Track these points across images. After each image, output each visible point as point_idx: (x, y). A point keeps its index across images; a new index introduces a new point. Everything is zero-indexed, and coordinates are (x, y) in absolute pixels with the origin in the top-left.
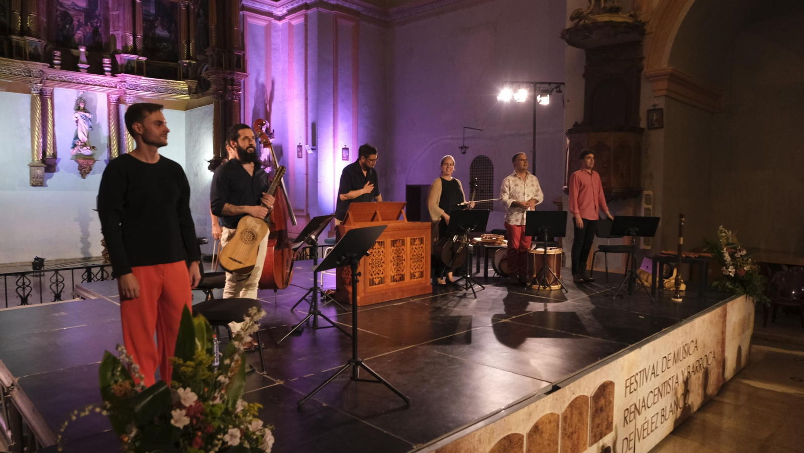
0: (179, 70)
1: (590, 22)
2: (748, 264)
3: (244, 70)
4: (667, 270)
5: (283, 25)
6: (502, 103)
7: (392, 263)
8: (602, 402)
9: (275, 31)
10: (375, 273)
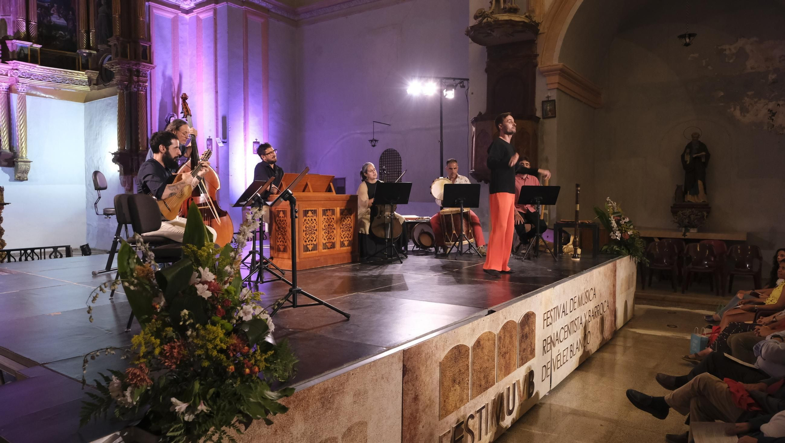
0: (77, 60)
1: (492, 20)
2: (631, 229)
3: (151, 62)
4: (565, 237)
6: (411, 96)
7: (324, 231)
8: (527, 329)
9: (182, 24)
10: (309, 239)
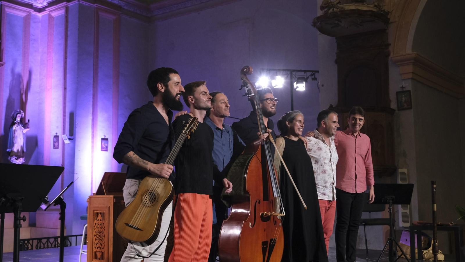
4: (425, 241)
5: (43, 16)
